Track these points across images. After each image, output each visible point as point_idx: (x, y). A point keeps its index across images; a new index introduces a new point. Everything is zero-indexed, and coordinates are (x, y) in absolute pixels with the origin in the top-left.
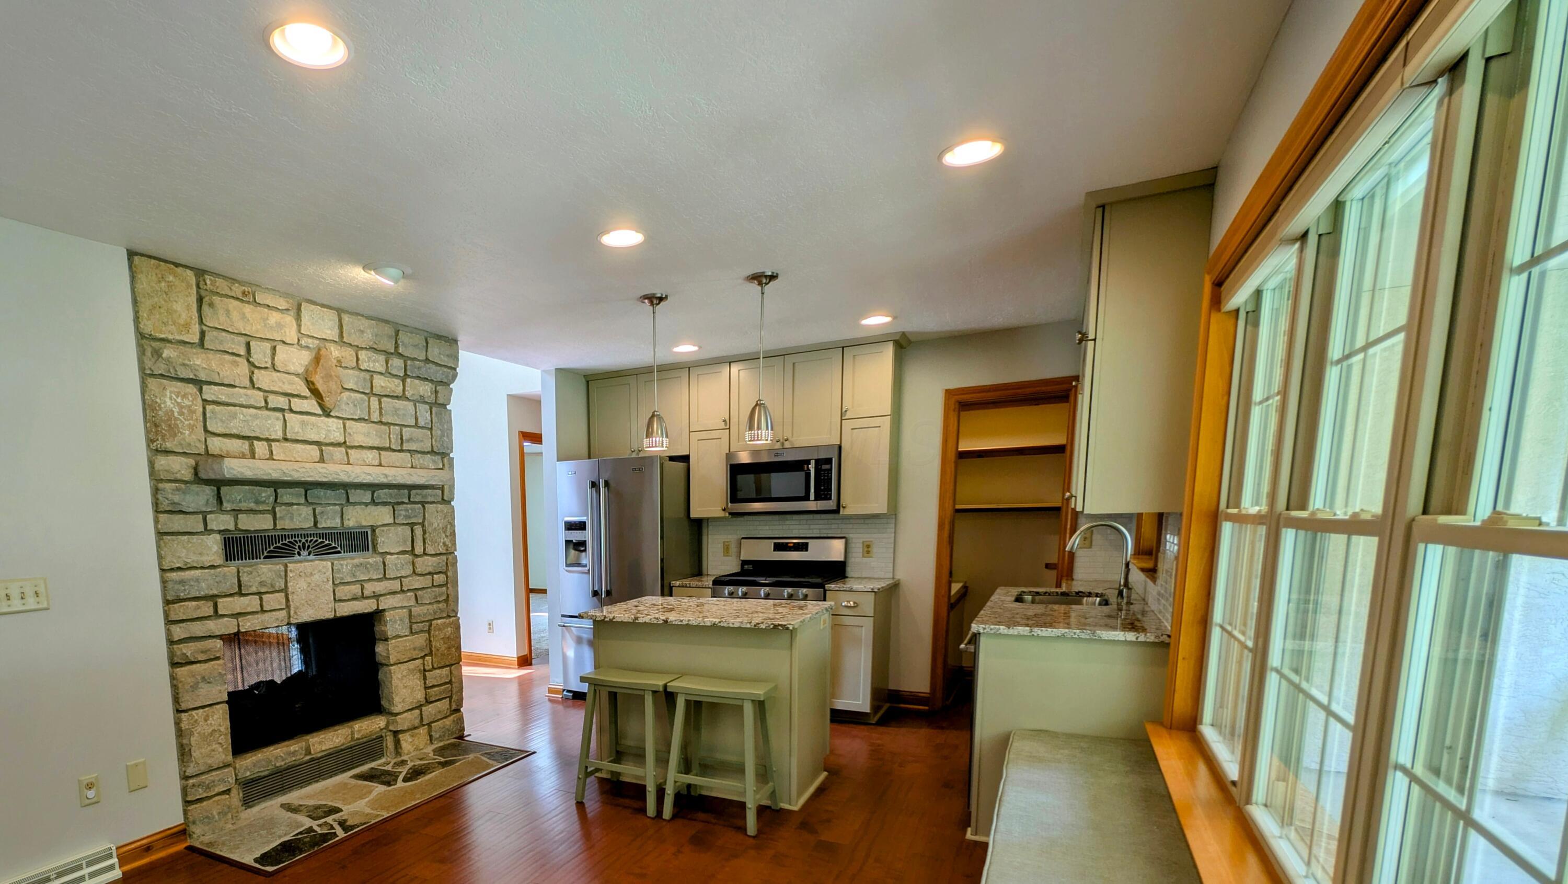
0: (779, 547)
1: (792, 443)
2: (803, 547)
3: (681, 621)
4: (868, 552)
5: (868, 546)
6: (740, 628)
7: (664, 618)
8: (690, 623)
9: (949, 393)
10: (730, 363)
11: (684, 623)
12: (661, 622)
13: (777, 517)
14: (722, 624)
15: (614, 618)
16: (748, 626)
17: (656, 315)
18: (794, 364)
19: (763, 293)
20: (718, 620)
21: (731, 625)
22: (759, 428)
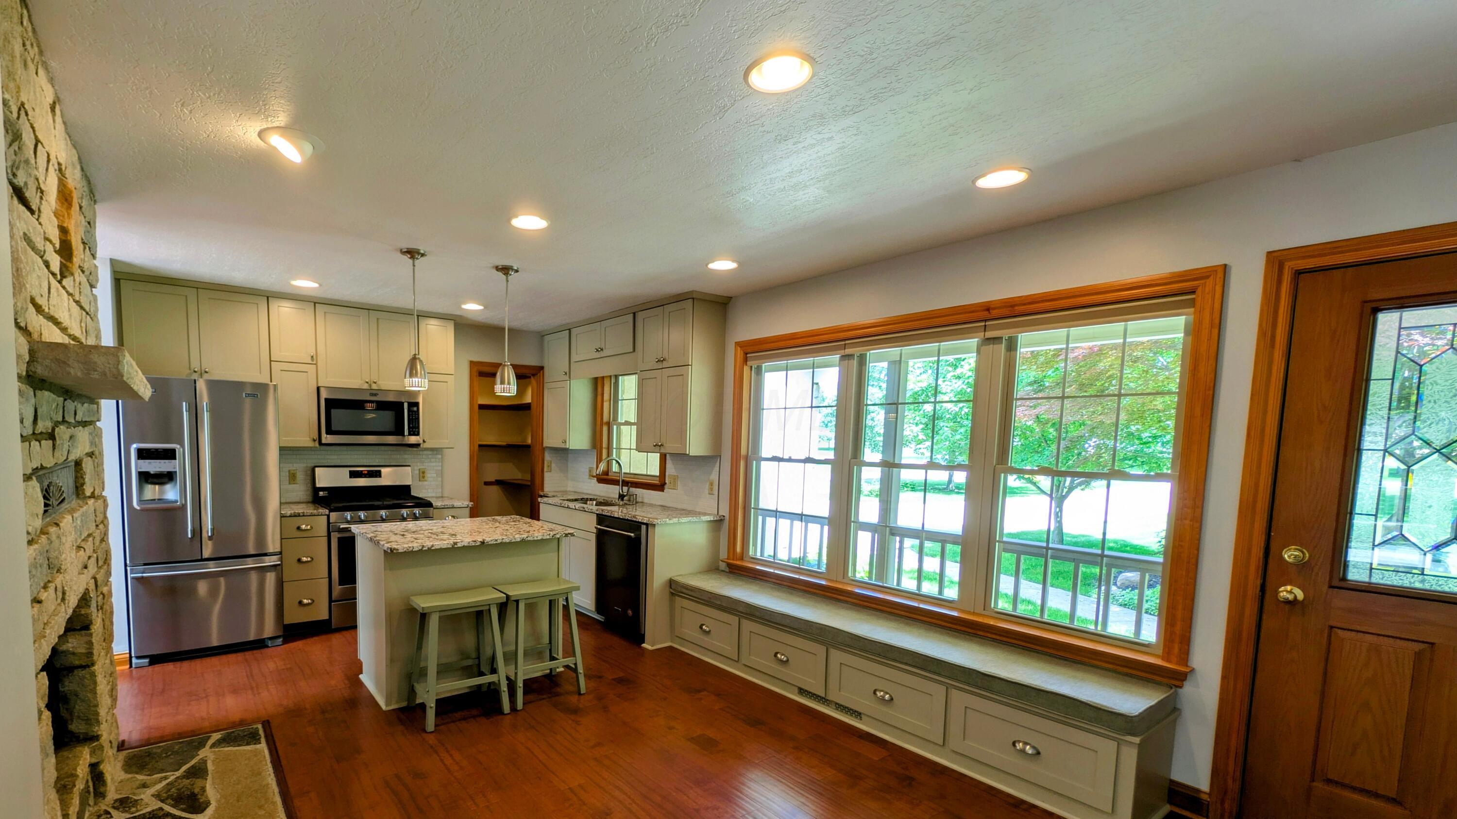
0: (353, 475)
1: (378, 385)
2: (378, 474)
3: (496, 540)
4: (423, 477)
5: (423, 473)
6: (542, 539)
7: (481, 540)
8: (504, 541)
9: (472, 364)
10: (315, 303)
11: (499, 541)
12: (479, 544)
13: (345, 448)
14: (529, 539)
15: (433, 546)
16: (548, 537)
17: (416, 268)
18: (378, 319)
19: (507, 281)
20: (525, 536)
21: (536, 539)
22: (509, 383)
